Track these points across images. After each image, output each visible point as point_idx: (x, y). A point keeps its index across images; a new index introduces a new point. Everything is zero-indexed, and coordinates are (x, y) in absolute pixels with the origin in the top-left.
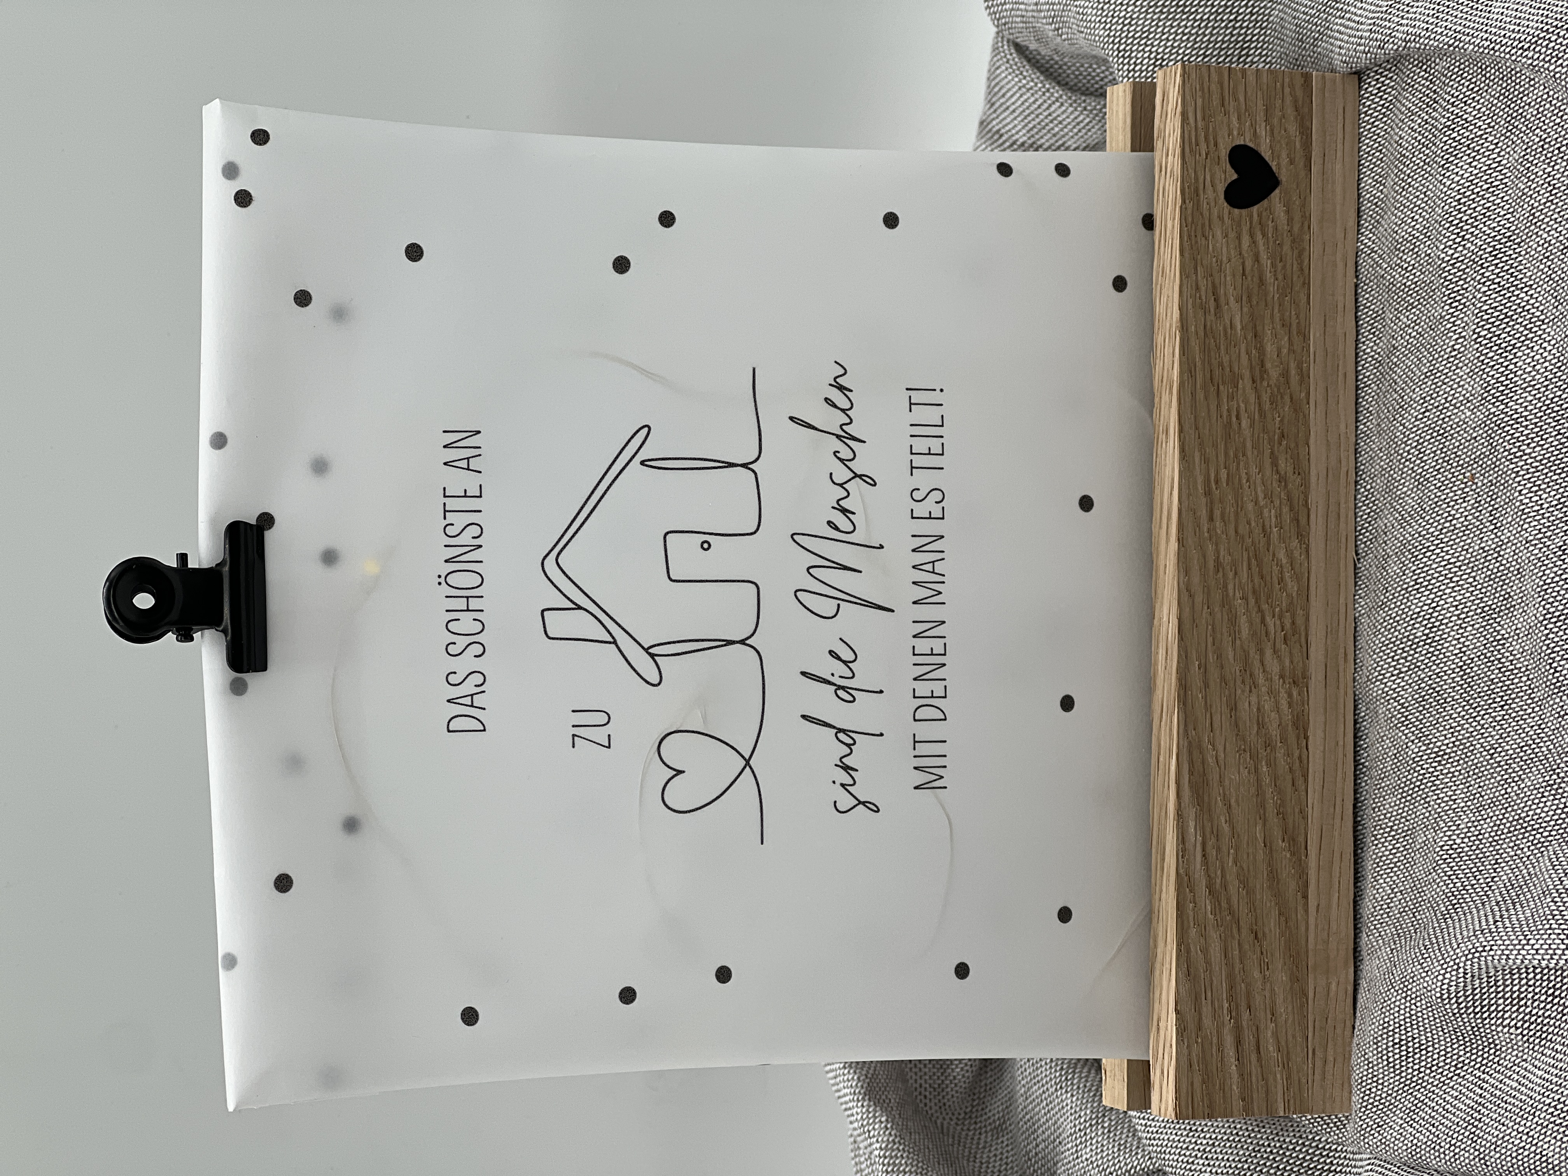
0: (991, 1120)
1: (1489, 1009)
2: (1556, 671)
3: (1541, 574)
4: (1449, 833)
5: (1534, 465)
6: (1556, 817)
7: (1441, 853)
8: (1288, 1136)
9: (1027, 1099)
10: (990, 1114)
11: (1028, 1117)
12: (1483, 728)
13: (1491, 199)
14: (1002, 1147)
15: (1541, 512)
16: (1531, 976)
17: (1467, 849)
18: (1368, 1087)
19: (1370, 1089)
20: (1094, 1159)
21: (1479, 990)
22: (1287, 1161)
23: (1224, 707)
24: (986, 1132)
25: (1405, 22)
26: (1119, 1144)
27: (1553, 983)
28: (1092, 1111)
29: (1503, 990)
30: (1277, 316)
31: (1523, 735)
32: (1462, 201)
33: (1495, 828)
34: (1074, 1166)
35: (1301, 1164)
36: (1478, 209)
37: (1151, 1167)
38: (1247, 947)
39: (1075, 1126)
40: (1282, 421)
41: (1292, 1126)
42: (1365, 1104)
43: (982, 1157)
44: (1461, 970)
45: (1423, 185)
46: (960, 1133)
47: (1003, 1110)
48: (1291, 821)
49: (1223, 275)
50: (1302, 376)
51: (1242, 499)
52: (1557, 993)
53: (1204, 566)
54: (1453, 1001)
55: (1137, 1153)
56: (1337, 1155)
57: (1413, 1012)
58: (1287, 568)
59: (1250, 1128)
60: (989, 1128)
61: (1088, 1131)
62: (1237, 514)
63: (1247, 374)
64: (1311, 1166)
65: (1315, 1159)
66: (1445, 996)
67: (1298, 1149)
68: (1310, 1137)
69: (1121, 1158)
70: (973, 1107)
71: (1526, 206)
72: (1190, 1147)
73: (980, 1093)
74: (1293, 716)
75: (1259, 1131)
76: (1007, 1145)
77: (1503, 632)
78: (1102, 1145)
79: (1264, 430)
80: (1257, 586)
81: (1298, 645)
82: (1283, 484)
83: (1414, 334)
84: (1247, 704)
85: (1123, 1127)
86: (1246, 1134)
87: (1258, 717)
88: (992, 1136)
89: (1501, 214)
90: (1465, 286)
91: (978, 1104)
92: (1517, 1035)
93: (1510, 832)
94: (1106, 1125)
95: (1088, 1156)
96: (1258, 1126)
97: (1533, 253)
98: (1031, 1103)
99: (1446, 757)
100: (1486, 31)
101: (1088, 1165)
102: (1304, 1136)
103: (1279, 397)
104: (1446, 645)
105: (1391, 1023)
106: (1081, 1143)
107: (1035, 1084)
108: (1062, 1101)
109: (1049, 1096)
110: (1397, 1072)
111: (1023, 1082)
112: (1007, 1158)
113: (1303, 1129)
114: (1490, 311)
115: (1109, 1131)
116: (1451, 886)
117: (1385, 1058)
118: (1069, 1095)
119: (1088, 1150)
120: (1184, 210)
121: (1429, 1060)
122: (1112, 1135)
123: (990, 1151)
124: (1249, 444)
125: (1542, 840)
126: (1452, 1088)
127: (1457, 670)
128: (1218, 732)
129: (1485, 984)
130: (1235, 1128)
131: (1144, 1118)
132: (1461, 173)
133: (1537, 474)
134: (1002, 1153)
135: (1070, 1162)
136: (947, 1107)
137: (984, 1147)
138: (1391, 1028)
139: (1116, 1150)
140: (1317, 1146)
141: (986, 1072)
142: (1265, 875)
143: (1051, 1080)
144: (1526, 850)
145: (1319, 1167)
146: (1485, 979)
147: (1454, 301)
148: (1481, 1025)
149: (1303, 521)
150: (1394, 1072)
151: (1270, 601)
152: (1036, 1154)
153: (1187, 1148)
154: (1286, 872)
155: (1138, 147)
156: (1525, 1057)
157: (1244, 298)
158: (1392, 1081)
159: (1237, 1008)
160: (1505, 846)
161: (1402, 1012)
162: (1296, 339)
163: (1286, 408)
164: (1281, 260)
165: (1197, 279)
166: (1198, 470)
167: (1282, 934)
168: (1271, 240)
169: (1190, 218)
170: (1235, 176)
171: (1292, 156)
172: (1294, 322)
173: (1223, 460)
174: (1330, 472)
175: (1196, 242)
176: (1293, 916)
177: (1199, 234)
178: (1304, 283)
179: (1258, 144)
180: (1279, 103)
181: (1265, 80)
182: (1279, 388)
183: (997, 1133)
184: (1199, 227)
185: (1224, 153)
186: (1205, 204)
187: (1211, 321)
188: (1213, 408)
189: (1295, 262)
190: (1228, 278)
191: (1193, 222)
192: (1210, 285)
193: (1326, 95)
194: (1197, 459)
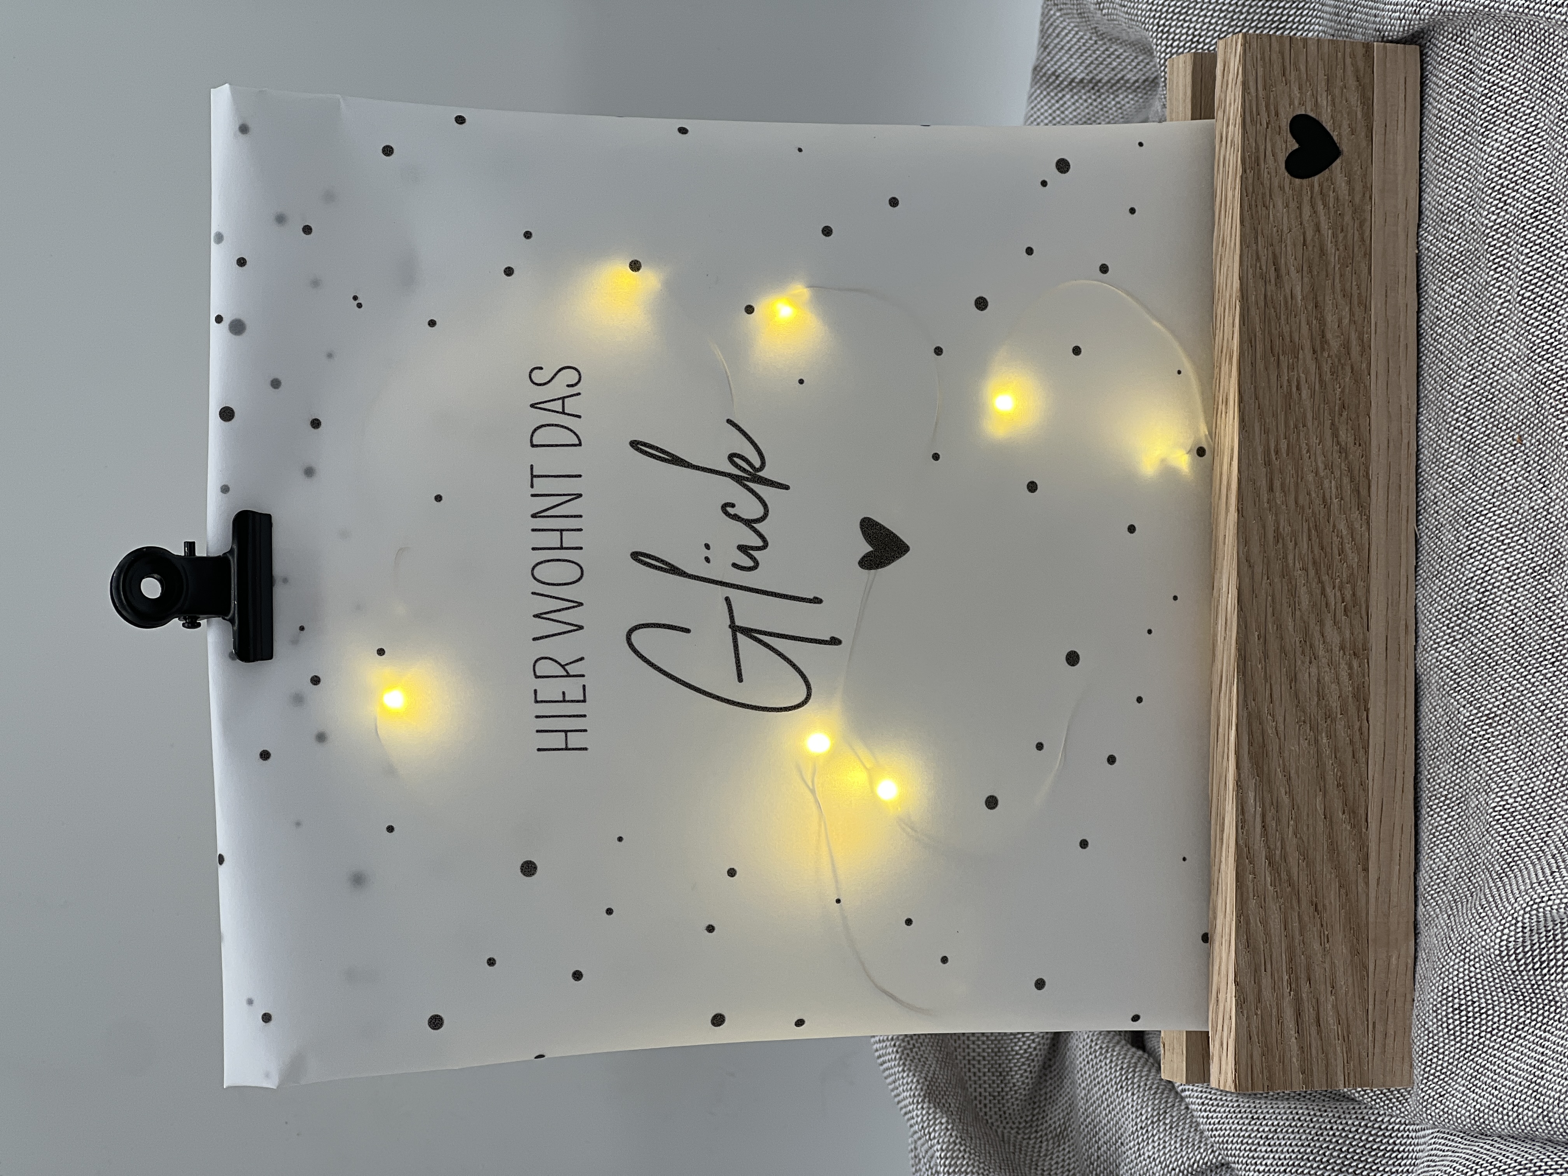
0: (1052, 1128)
1: (1548, 964)
4: (1501, 794)
7: (1494, 814)
8: (1351, 1118)
9: (1087, 1101)
10: (1051, 1122)
11: (1089, 1120)
14: (1063, 1155)
17: (1520, 808)
18: (1429, 1058)
19: (1431, 1060)
20: (1156, 1156)
21: (1537, 945)
23: (1283, 678)
24: (1047, 1140)
26: (1182, 1140)
28: (1153, 1109)
30: (1338, 286)
34: (1137, 1164)
38: (1306, 919)
39: (1136, 1124)
40: (1343, 392)
42: (1426, 1075)
43: (1043, 1165)
44: (1520, 924)
46: (1021, 1142)
47: (1064, 1117)
48: (1351, 793)
49: (1283, 245)
50: (1363, 347)
51: (1302, 470)
53: (1264, 535)
54: (1512, 958)
55: (1199, 1147)
56: (1400, 1135)
57: (1472, 974)
58: (1347, 539)
60: (1050, 1136)
61: (1150, 1128)
62: (1297, 485)
63: (1307, 345)
65: (1379, 1139)
66: (1504, 954)
67: (1361, 1130)
68: (1372, 1118)
69: (1184, 1153)
70: (1034, 1116)
72: (1253, 1135)
73: (1040, 1102)
74: (1354, 688)
75: (1321, 1116)
76: (1069, 1152)
78: (1165, 1142)
79: (1325, 400)
80: (1317, 557)
81: (1358, 615)
82: (1344, 455)
84: (1306, 675)
85: (1185, 1123)
86: (1308, 1119)
87: (1318, 688)
88: (1054, 1143)
91: (1038, 1113)
94: (1167, 1121)
95: (1150, 1153)
98: (1092, 1105)
101: (1150, 1163)
102: (1366, 1117)
103: (1340, 368)
105: (1451, 988)
106: (1143, 1140)
107: (1095, 1086)
108: (1123, 1100)
109: (1110, 1096)
110: (1458, 1045)
111: (1083, 1085)
112: (1069, 1164)
113: (1366, 1111)
115: (1171, 1128)
116: (1505, 845)
117: (1445, 1025)
118: (1130, 1094)
119: (1150, 1147)
120: (1244, 179)
121: (1490, 1023)
123: (1051, 1159)
124: (1309, 416)
126: (1513, 1049)
128: (1277, 703)
129: (1544, 939)
130: (1296, 1113)
131: (1205, 1111)
134: (1063, 1160)
135: (1132, 1161)
136: (1007, 1115)
137: (1046, 1155)
138: (1450, 994)
139: (1178, 1145)
140: (1380, 1127)
142: (1325, 847)
143: (1111, 1080)
145: (1383, 1148)
146: (1546, 935)
148: (1542, 985)
149: (1364, 492)
150: (1456, 1042)
151: (1330, 572)
152: (1098, 1157)
153: (1249, 1136)
154: (1346, 844)
155: (1201, 115)
157: (1305, 268)
158: (1453, 1048)
159: (1297, 980)
161: (1461, 975)
162: (1357, 310)
163: (1347, 379)
164: (1342, 230)
165: (1257, 249)
166: (1258, 440)
167: (1342, 907)
168: (1332, 210)
169: (1251, 189)
170: (1296, 146)
171: (1354, 125)
172: (1355, 293)
173: (1284, 430)
174: (1391, 445)
175: (1257, 212)
176: (1354, 887)
177: (1260, 204)
178: (1365, 254)
179: (1320, 114)
180: (1340, 73)
181: (1326, 50)
182: (1339, 360)
183: (1059, 1141)
184: (1260, 197)
185: (1285, 123)
186: (1266, 173)
187: (1272, 291)
188: (1273, 378)
189: (1356, 233)
190: (1289, 248)
191: (1253, 192)
192: (1270, 255)
193: (1388, 65)
194: (1257, 429)
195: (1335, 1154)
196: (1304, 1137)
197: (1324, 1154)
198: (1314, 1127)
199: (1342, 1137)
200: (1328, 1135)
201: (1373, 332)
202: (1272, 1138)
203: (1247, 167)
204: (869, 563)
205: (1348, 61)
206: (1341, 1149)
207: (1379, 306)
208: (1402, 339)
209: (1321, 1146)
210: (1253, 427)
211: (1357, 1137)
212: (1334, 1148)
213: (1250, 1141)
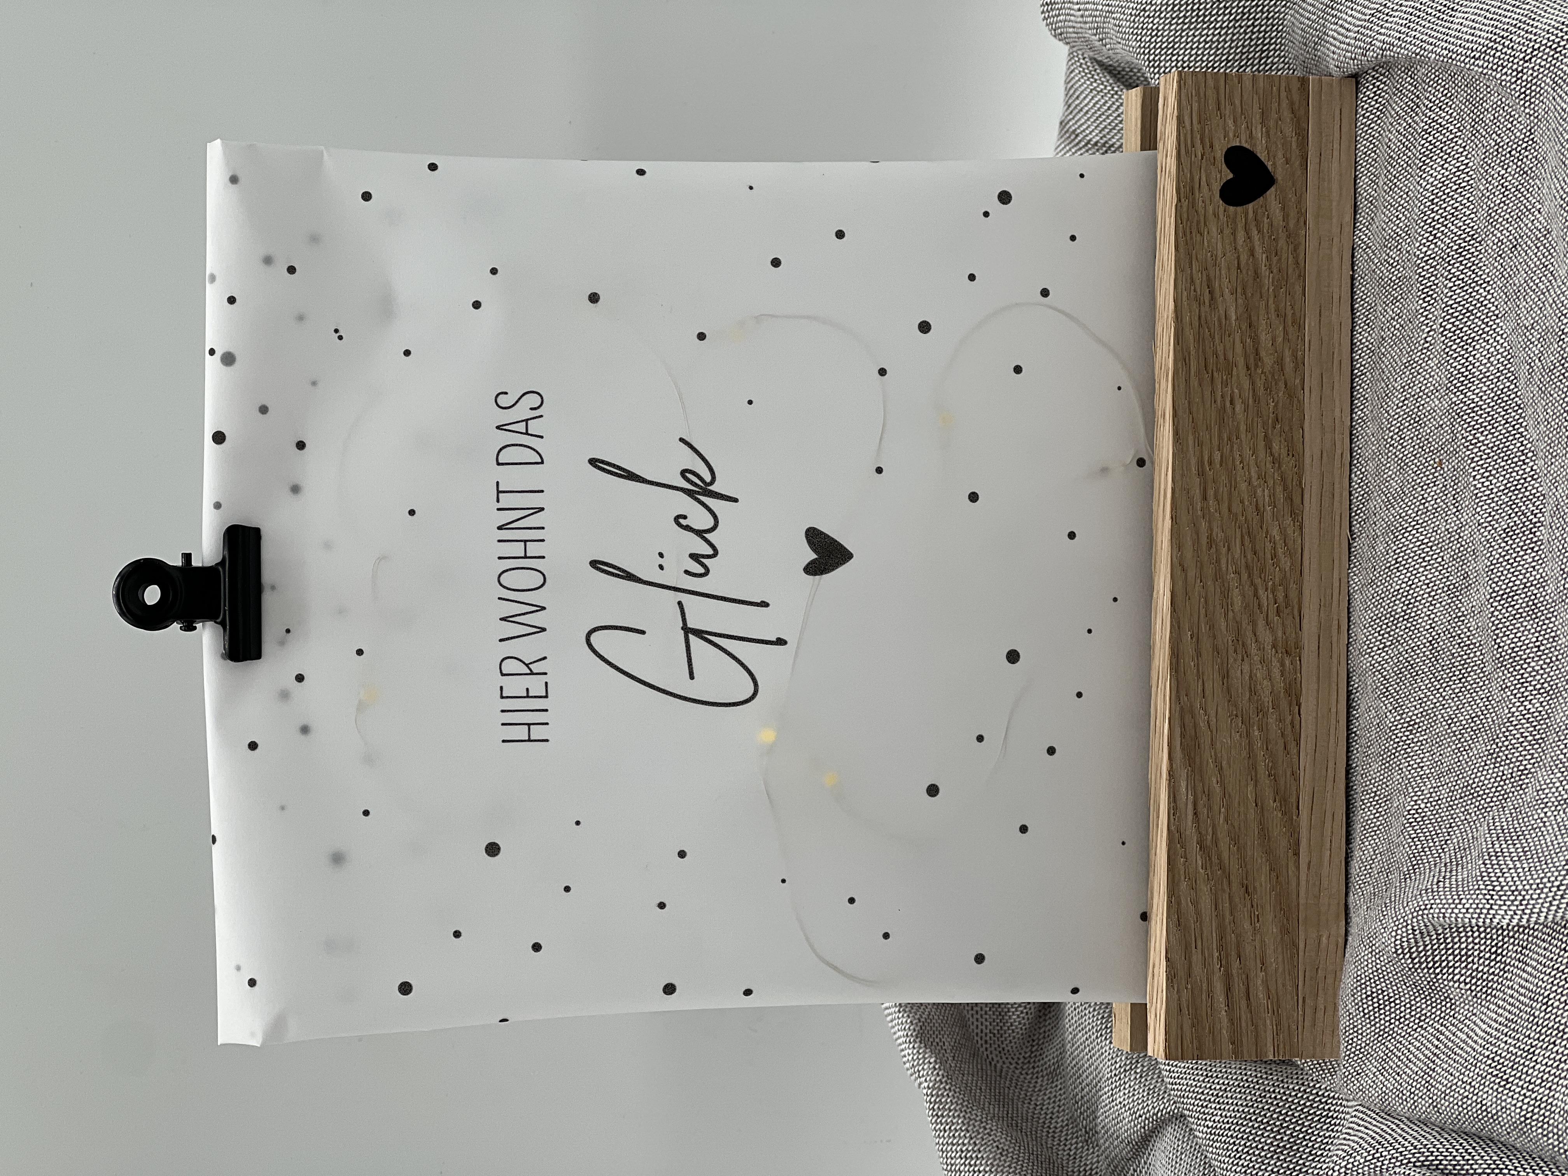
0: (1047, 1066)
1: (1440, 965)
2: (1499, 647)
3: (1489, 555)
4: (1415, 798)
5: (1486, 451)
6: (1496, 784)
7: (1408, 817)
8: (1292, 1083)
9: (1073, 1045)
10: (1046, 1060)
11: (1074, 1062)
12: (1444, 699)
13: (1459, 200)
14: (1056, 1091)
15: (1491, 496)
16: (1476, 934)
17: (1429, 813)
18: (1351, 1037)
19: (1352, 1039)
21: (1430, 946)
22: (1289, 1107)
23: (1216, 675)
24: (1042, 1076)
25: (1383, 31)
26: (1149, 1089)
27: (1496, 941)
29: (1452, 947)
30: (1272, 306)
31: (1475, 706)
32: (1435, 201)
33: (1451, 794)
35: (1302, 1110)
36: (1448, 209)
37: (1176, 1111)
38: (1237, 899)
40: (1276, 406)
41: (1297, 1073)
42: (1348, 1053)
43: (1037, 1099)
44: (1410, 927)
45: (1406, 186)
46: (1018, 1077)
47: (1057, 1056)
48: (1283, 783)
49: (1218, 269)
50: (1297, 363)
51: (1236, 479)
52: (1499, 951)
53: (1197, 541)
54: (1407, 956)
55: (1163, 1098)
56: (1334, 1102)
57: (1378, 966)
58: (1280, 544)
59: (1259, 1075)
62: (1230, 493)
63: (1241, 362)
64: (1311, 1112)
65: (1315, 1105)
66: (1400, 951)
67: (1299, 1095)
68: (1311, 1085)
69: (1150, 1102)
70: (1032, 1052)
71: (1485, 206)
72: (1206, 1092)
73: (1039, 1040)
74: (1286, 684)
75: (1267, 1078)
76: (1060, 1089)
77: (1463, 609)
79: (1259, 414)
80: (1249, 561)
81: (1291, 617)
82: (1277, 465)
83: (1398, 326)
84: (1239, 672)
85: (1154, 1073)
86: (1255, 1080)
87: (1250, 684)
88: (1048, 1079)
89: (1467, 213)
90: (1436, 282)
91: (1037, 1050)
92: (1466, 990)
93: (1461, 798)
96: (1266, 1073)
97: (1490, 251)
98: (1077, 1049)
99: (1416, 726)
100: (1446, 41)
102: (1306, 1083)
103: (1273, 383)
104: (1420, 621)
105: (1363, 976)
106: (1116, 1087)
107: (1080, 1031)
108: (1102, 1048)
109: (1091, 1043)
110: (1373, 1023)
111: (1070, 1030)
113: (1306, 1077)
114: (1454, 306)
115: (1141, 1077)
116: (1413, 847)
117: (1361, 1009)
118: (1108, 1042)
120: (1179, 208)
121: (1398, 1012)
122: (1143, 1080)
123: (1045, 1094)
124: (1243, 428)
125: (1486, 805)
126: (1416, 1039)
127: (1428, 644)
128: (1210, 699)
129: (1435, 941)
130: (1246, 1074)
131: (1168, 1065)
132: (1435, 174)
133: (1489, 461)
134: (1055, 1096)
136: (1006, 1051)
137: (1040, 1091)
138: (1363, 981)
139: (1145, 1094)
140: (1317, 1093)
141: (1045, 1020)
142: (1256, 833)
143: (1093, 1027)
144: (1473, 815)
145: (1318, 1113)
146: (1435, 936)
147: (1427, 296)
148: (1435, 980)
149: (1297, 501)
150: (1370, 1023)
151: (1263, 575)
152: (1082, 1097)
153: (1202, 1092)
154: (1278, 830)
155: (1148, 147)
156: (1475, 1011)
157: (1239, 290)
158: (1368, 1031)
159: (1227, 956)
160: (1457, 811)
161: (1370, 966)
162: (1291, 329)
163: (1281, 394)
164: (1276, 254)
165: (1191, 273)
166: (1192, 452)
167: (1272, 889)
168: (1267, 235)
169: (1185, 216)
170: (1231, 176)
171: (1288, 156)
172: (1289, 313)
173: (1217, 443)
174: (1325, 455)
175: (1191, 238)
176: (1284, 872)
177: (1194, 231)
178: (1300, 276)
179: (1255, 145)
180: (1275, 106)
181: (1261, 84)
182: (1273, 375)
183: (1052, 1078)
184: (1194, 224)
185: (1220, 155)
186: (1200, 202)
187: (1206, 312)
188: (1207, 394)
189: (1291, 256)
190: (1223, 272)
191: (1188, 219)
192: (1205, 278)
193: (1323, 98)
194: (1191, 443)
195: (1275, 1116)
196: (1249, 1098)
197: (1265, 1115)
198: (1259, 1089)
199: (1283, 1101)
200: (1270, 1097)
201: (1307, 349)
202: (1222, 1096)
203: (1182, 196)
204: (812, 569)
205: (1283, 94)
206: (1280, 1112)
207: (1313, 325)
208: (1335, 356)
209: (1263, 1108)
210: (1187, 440)
211: (1296, 1101)
212: (1274, 1110)
213: (1203, 1098)
